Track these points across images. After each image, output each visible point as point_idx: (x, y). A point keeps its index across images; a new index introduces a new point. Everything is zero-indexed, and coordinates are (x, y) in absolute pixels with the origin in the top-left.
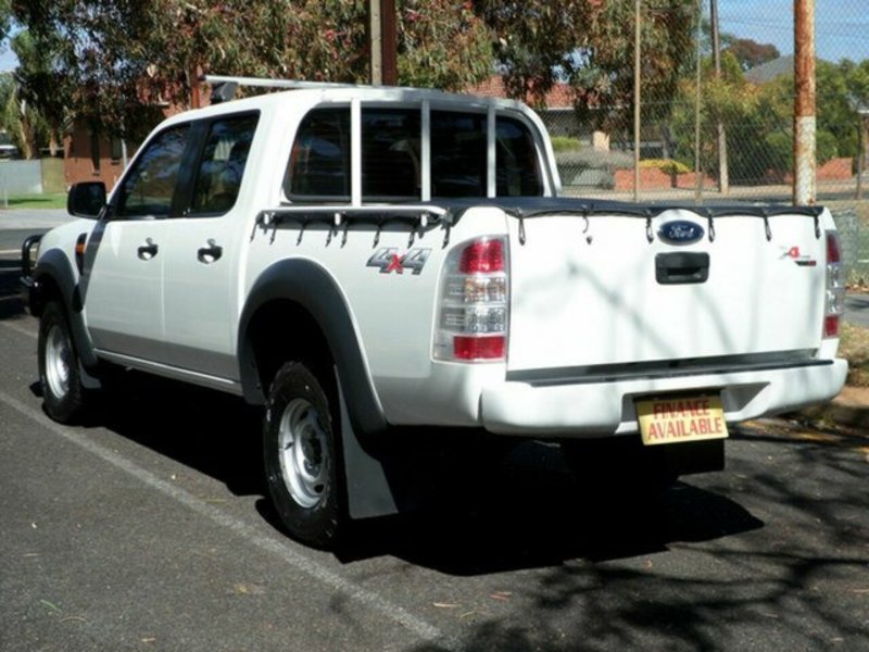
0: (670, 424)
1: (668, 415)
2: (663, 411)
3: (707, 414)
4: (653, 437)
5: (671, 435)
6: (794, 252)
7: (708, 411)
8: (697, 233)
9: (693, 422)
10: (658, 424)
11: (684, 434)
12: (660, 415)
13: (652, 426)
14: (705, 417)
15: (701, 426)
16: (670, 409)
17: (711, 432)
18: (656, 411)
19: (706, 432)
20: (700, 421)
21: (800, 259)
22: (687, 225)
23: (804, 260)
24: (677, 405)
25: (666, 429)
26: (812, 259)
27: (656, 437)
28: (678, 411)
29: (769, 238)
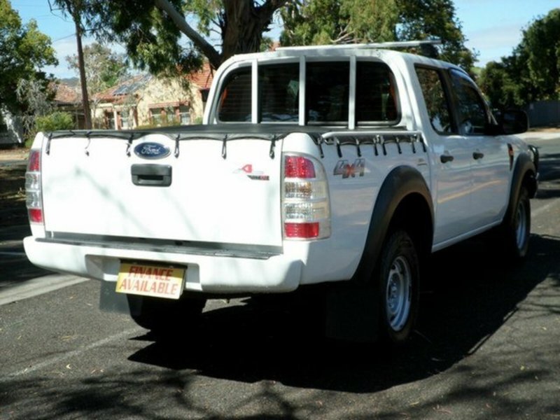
0: (138, 282)
1: (139, 275)
2: (136, 272)
3: (169, 280)
4: (123, 288)
5: (135, 289)
6: (248, 168)
7: (169, 278)
8: (163, 152)
9: (155, 284)
10: (130, 281)
11: (145, 290)
12: (133, 274)
13: (125, 281)
14: (166, 282)
15: (160, 287)
16: (141, 271)
17: (166, 292)
18: (131, 271)
19: (162, 292)
20: (161, 284)
21: (253, 174)
22: (157, 146)
23: (258, 175)
24: (147, 270)
25: (133, 284)
26: (266, 174)
27: (125, 288)
28: (147, 274)
29: (225, 157)
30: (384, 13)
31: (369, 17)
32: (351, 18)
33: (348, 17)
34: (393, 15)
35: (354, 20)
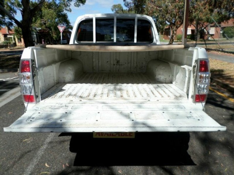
30: (53, 16)
31: (50, 16)
32: (45, 16)
33: (44, 16)
34: (55, 17)
35: (46, 17)
